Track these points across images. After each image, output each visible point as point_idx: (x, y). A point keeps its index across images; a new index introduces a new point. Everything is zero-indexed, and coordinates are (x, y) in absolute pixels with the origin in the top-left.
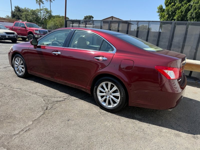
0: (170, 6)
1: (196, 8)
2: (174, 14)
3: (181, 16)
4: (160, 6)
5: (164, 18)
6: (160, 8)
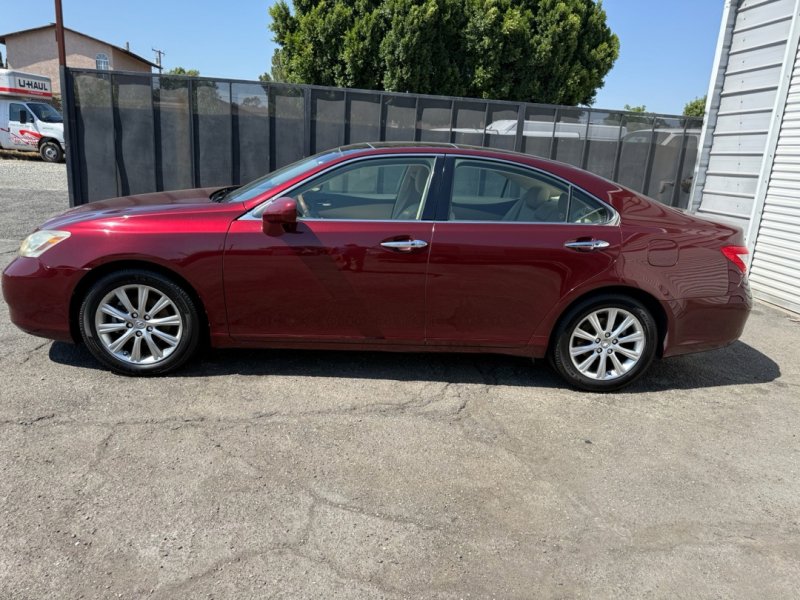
0: (315, 10)
1: (403, 28)
2: (336, 45)
3: (362, 53)
4: (279, 8)
5: (300, 55)
6: (280, 16)
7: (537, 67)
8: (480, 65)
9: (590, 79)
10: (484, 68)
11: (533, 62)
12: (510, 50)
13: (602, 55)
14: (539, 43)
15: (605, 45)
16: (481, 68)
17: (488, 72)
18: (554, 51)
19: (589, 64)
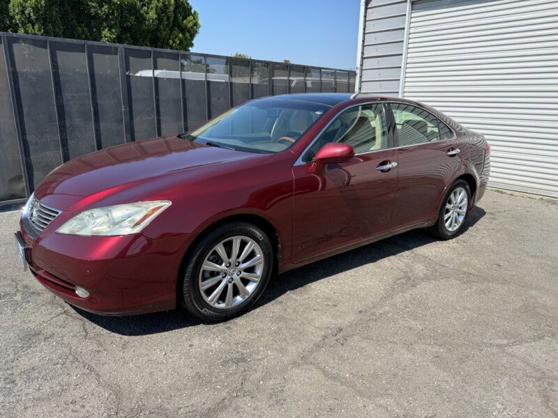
7: (149, 31)
8: (105, 27)
9: (186, 40)
10: (109, 30)
11: (144, 27)
12: (126, 17)
13: (191, 24)
14: (147, 13)
15: (191, 18)
16: (106, 30)
17: (112, 33)
18: (159, 19)
19: (183, 30)
